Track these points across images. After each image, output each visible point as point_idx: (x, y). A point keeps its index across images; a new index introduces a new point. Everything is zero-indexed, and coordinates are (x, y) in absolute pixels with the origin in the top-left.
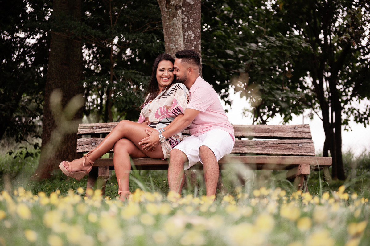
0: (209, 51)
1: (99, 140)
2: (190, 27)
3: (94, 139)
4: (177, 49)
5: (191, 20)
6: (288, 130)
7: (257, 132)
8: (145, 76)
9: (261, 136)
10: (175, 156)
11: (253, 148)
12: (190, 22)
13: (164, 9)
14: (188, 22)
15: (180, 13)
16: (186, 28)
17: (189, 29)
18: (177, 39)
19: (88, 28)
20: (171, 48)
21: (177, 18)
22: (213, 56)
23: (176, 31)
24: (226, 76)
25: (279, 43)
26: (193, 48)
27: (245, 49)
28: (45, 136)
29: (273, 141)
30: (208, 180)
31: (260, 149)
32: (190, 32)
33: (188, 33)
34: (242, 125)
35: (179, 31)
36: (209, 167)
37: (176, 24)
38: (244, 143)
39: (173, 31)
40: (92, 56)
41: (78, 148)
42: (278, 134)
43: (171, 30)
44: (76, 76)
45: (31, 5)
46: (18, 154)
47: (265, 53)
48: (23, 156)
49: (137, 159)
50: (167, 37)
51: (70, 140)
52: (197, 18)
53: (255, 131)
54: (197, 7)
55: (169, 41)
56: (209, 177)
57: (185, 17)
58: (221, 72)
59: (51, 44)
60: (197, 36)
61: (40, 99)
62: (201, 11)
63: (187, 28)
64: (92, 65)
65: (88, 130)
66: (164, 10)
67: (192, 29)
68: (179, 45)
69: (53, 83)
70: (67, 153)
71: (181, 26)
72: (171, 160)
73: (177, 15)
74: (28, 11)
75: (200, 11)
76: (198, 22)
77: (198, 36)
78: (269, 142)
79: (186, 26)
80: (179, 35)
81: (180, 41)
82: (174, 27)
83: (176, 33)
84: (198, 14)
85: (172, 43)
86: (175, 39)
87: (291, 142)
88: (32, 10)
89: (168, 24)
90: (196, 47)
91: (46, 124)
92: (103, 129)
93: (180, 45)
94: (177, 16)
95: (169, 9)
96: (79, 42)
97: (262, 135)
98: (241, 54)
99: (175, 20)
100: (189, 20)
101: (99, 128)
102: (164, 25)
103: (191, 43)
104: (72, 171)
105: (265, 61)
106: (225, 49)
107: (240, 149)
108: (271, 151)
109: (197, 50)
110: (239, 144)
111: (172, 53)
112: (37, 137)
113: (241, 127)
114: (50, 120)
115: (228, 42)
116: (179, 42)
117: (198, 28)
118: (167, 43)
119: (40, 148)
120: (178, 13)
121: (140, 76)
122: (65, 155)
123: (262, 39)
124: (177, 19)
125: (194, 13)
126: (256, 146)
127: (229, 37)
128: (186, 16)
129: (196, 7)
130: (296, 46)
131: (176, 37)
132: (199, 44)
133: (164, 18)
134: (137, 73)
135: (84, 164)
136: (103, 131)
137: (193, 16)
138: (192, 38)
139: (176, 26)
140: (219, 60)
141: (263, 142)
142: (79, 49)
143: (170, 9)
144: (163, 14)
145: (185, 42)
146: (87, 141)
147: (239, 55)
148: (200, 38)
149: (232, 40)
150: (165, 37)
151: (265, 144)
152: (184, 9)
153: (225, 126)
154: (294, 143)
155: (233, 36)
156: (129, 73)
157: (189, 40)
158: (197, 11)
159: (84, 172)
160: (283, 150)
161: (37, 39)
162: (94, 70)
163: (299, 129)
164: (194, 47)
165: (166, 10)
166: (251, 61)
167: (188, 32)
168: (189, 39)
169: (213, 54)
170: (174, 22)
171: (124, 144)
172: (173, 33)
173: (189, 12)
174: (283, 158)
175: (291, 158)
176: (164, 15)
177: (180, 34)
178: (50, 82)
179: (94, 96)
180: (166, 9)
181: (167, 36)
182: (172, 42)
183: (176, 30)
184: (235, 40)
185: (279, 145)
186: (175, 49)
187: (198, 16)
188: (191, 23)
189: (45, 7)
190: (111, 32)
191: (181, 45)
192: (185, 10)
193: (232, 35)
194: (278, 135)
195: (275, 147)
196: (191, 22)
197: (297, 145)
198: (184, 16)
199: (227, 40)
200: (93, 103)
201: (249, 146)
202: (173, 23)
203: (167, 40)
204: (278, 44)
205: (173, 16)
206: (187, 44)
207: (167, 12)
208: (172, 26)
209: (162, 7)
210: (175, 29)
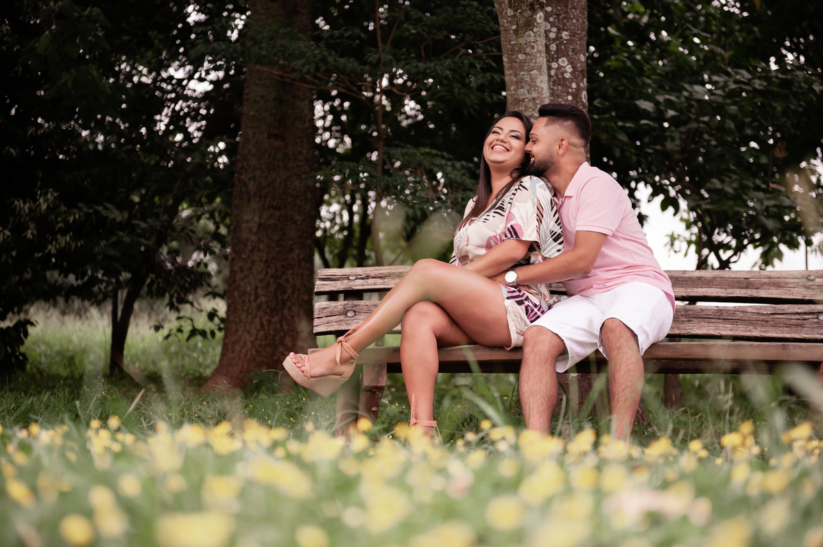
0: (598, 103)
1: (363, 305)
2: (561, 49)
3: (350, 303)
4: (534, 99)
5: (565, 35)
6: (791, 283)
7: (721, 288)
8: (454, 162)
9: (730, 295)
10: (535, 342)
11: (711, 325)
12: (562, 38)
13: (504, 12)
14: (559, 38)
15: (540, 19)
16: (553, 53)
17: (560, 55)
18: (533, 77)
19: (330, 55)
20: (521, 97)
21: (535, 30)
22: (607, 116)
23: (532, 60)
24: (634, 158)
25: (760, 85)
26: (570, 98)
27: (678, 97)
28: (234, 297)
29: (758, 309)
30: (616, 397)
31: (728, 326)
32: (563, 62)
33: (558, 64)
34: (685, 272)
35: (538, 60)
36: (622, 367)
37: (532, 44)
38: (691, 312)
39: (525, 59)
40: (330, 117)
41: (316, 322)
42: (770, 292)
43: (520, 58)
44: (301, 163)
45: (198, 7)
46: (174, 331)
47: (727, 107)
48: (186, 335)
49: (450, 349)
50: (511, 75)
51: (289, 304)
52: (578, 30)
53: (716, 285)
54: (578, 4)
55: (517, 83)
56: (621, 390)
57: (552, 27)
58: (622, 151)
59: (246, 91)
60: (578, 71)
61: (220, 212)
62: (586, 13)
63: (557, 52)
64: (331, 138)
65: (338, 283)
66: (506, 13)
67: (568, 55)
68: (540, 90)
69: (250, 179)
70: (282, 334)
71: (544, 48)
72: (527, 350)
73: (536, 24)
74: (191, 20)
75: (584, 14)
76: (580, 40)
77: (581, 71)
78: (749, 310)
79: (553, 47)
80: (539, 69)
81: (542, 81)
82: (528, 50)
83: (533, 64)
84: (581, 21)
85: (523, 87)
86: (531, 78)
87: (799, 311)
88: (202, 17)
89: (515, 44)
90: (577, 95)
91: (236, 268)
92: (371, 281)
93: (541, 92)
94: (534, 26)
95: (517, 11)
96: (306, 85)
97: (732, 293)
98: (671, 109)
99: (529, 36)
100: (560, 35)
101: (362, 279)
102: (505, 47)
103: (564, 85)
104: (313, 375)
105: (726, 126)
106: (633, 98)
107: (682, 326)
108: (754, 330)
109: (577, 102)
110: (680, 314)
111: (523, 108)
112: (215, 295)
113: (682, 275)
114: (244, 259)
115: (640, 83)
116: (538, 83)
117: (580, 51)
118: (512, 88)
119: (222, 320)
120: (538, 18)
121: (444, 162)
122: (277, 338)
123: (722, 75)
124: (534, 32)
125: (572, 19)
126: (719, 319)
127: (641, 72)
128: (553, 25)
129: (575, 4)
130: (800, 91)
131: (532, 73)
132: (583, 89)
133: (506, 30)
134: (437, 155)
135: (338, 360)
136: (371, 285)
137: (569, 25)
138: (567, 76)
139: (533, 48)
140: (620, 124)
141: (735, 310)
142: (306, 102)
143: (519, 11)
144: (504, 23)
145: (551, 83)
146: (335, 307)
147: (667, 112)
148: (585, 74)
149: (649, 77)
150: (507, 72)
151: (740, 315)
152: (549, 9)
153: (654, 275)
154: (806, 313)
155: (649, 70)
156: (418, 154)
157: (559, 79)
158: (578, 15)
159: (338, 377)
160: (780, 329)
161: (211, 82)
162: (334, 149)
163: (818, 280)
164: (572, 94)
165: (510, 12)
166: (694, 125)
167: (557, 62)
168: (560, 76)
169: (607, 110)
170: (529, 39)
171: (424, 314)
172: (526, 64)
173: (561, 17)
174: (784, 348)
175: (801, 347)
176: (506, 25)
177: (541, 66)
178: (243, 177)
179: (335, 207)
180: (509, 9)
181: (511, 72)
182: (523, 84)
183: (532, 57)
184: (654, 77)
185: (771, 316)
186: (530, 100)
187: (581, 24)
188: (565, 42)
189: (228, 10)
190: (379, 59)
191: (543, 91)
192: (552, 11)
193: (646, 67)
194: (769, 294)
195: (763, 321)
196: (565, 38)
197: (815, 316)
198: (549, 26)
199: (638, 80)
200: (332, 220)
201: (702, 319)
202: (525, 42)
203: (512, 81)
204: (757, 86)
205: (525, 26)
206: (555, 88)
207: (511, 16)
208: (523, 48)
209: (501, 6)
210: (530, 55)
